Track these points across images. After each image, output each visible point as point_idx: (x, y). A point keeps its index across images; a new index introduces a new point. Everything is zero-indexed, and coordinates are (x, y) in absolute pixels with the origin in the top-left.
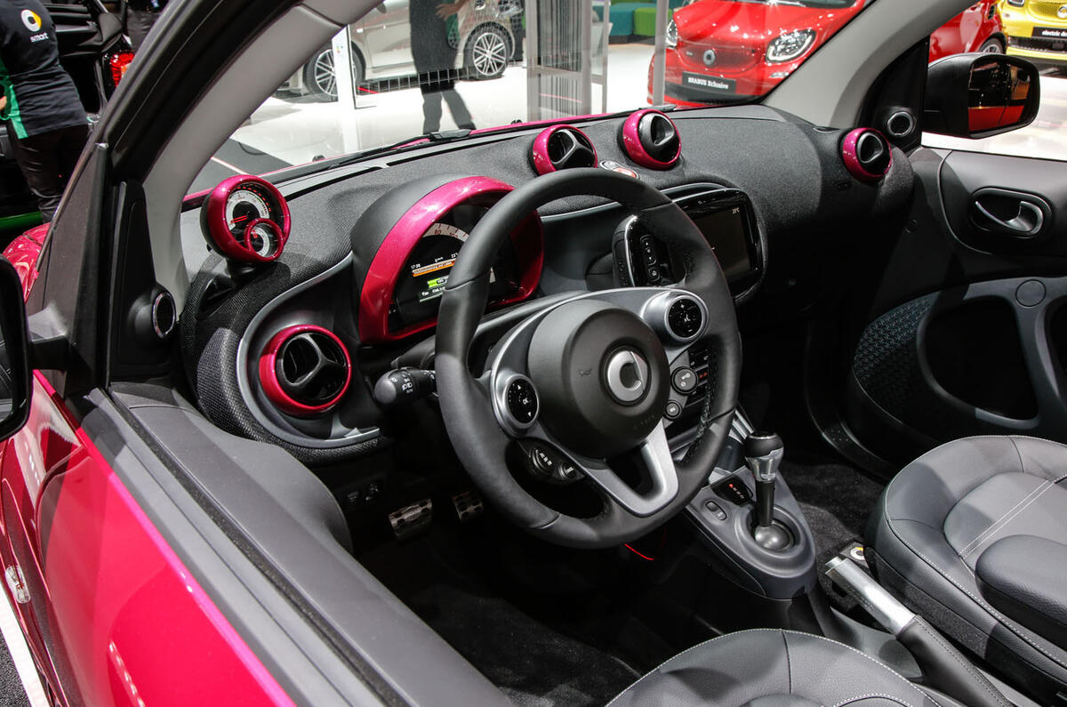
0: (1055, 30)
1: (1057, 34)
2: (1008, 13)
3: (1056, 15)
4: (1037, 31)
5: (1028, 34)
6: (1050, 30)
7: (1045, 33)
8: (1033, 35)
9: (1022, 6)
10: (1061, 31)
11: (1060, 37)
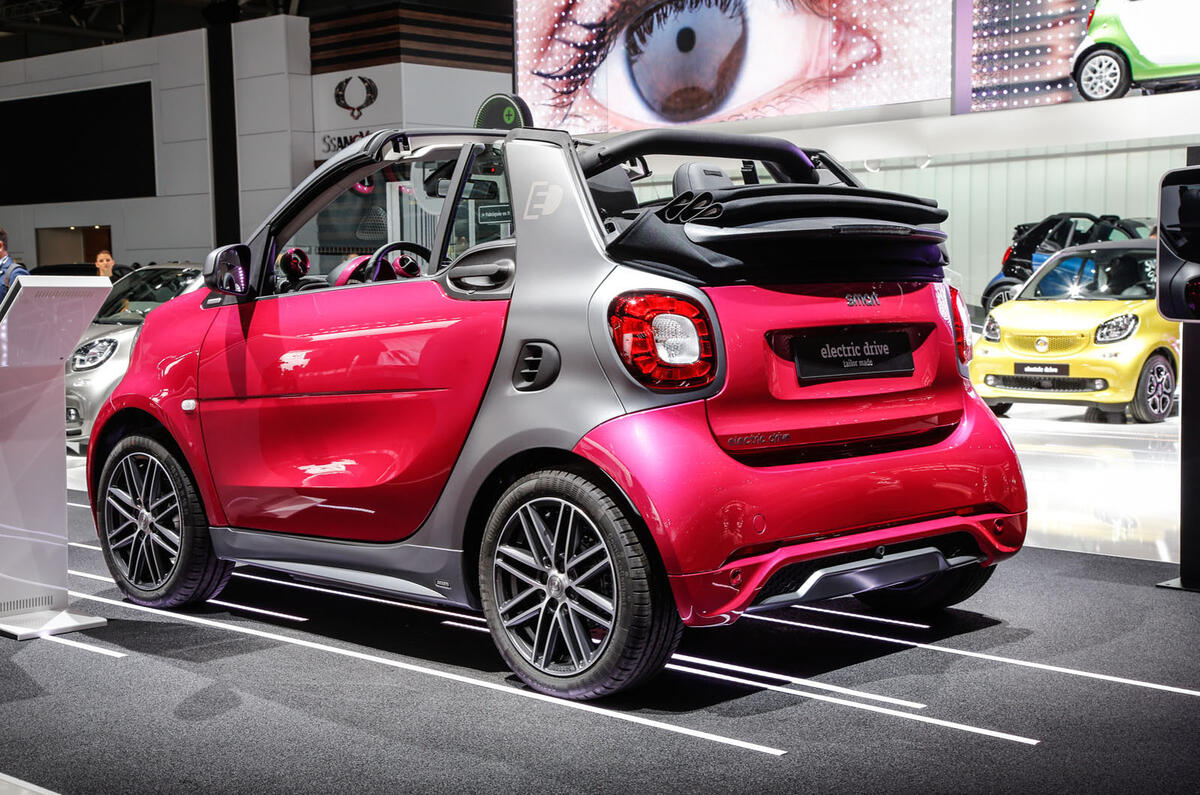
0: (1037, 365)
1: (1040, 370)
2: (987, 349)
3: (1034, 348)
4: (1019, 367)
5: (1010, 372)
6: (1032, 365)
7: (1027, 369)
8: (1016, 372)
9: (999, 341)
10: (1043, 366)
11: (1044, 373)
